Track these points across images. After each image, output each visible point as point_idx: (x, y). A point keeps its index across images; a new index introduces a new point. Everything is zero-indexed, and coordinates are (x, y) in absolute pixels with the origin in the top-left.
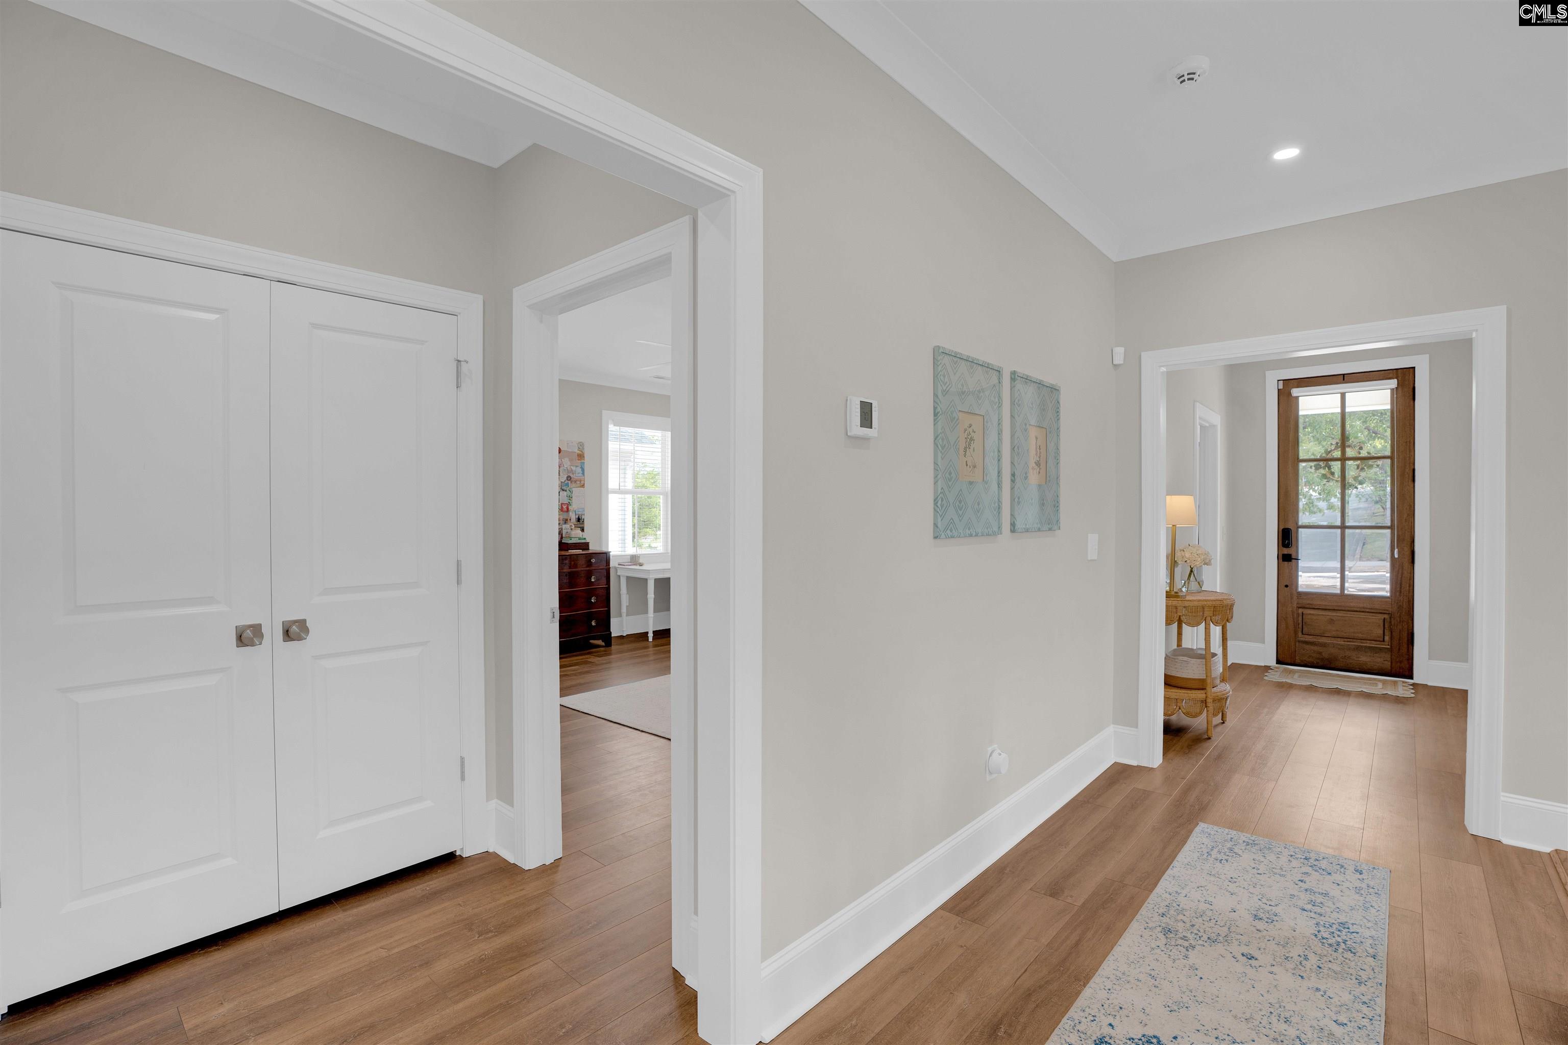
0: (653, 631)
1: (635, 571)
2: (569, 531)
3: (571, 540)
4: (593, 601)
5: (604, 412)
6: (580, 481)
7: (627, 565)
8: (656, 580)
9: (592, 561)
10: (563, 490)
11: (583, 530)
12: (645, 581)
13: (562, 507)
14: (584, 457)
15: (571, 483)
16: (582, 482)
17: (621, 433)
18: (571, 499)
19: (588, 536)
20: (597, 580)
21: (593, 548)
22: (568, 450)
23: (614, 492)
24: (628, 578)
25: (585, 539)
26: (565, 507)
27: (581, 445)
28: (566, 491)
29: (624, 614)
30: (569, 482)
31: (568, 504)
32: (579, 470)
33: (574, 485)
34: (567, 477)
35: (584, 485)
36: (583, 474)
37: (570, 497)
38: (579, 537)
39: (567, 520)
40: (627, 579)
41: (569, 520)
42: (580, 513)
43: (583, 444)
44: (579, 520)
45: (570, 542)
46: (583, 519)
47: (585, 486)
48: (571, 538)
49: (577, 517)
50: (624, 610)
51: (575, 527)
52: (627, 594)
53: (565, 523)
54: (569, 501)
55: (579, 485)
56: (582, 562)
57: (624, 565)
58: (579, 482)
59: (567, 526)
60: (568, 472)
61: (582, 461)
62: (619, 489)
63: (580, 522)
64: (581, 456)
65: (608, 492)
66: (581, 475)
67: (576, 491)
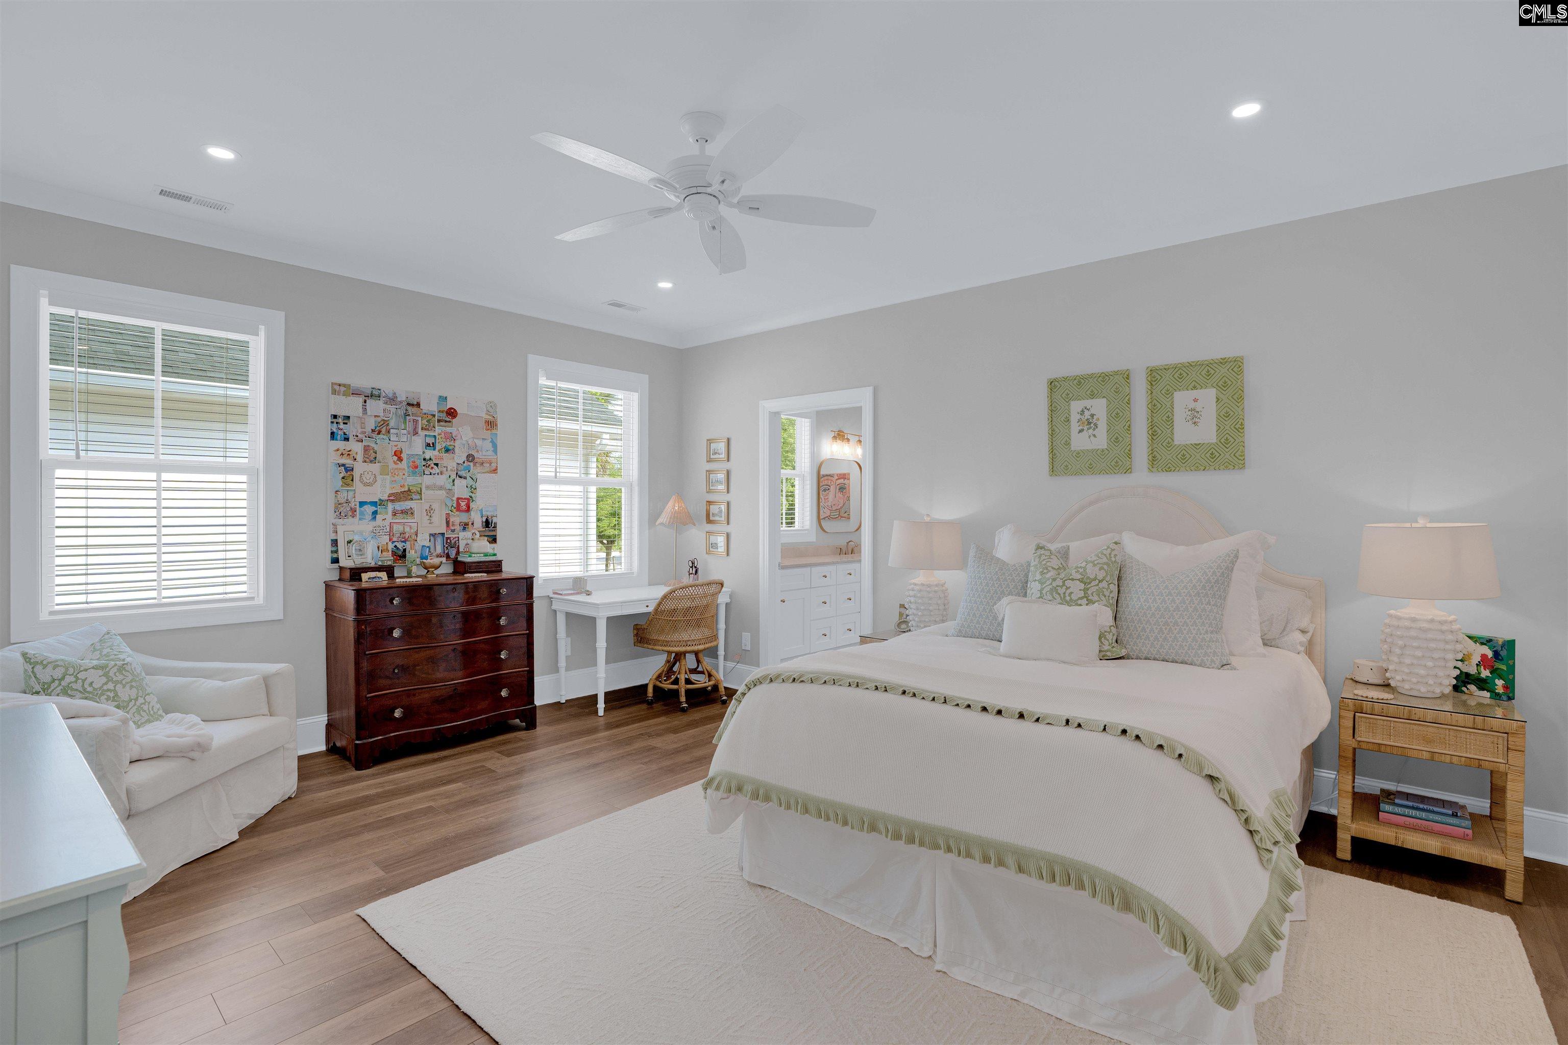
0: (606, 693)
1: (580, 603)
2: (470, 541)
3: (470, 556)
4: (502, 657)
5: (532, 358)
6: (491, 464)
7: (566, 595)
8: (610, 620)
9: (501, 591)
10: (460, 477)
11: (493, 540)
12: (593, 620)
13: (458, 504)
14: (496, 425)
15: (475, 465)
16: (494, 465)
17: (558, 391)
18: (474, 491)
19: (500, 551)
20: (510, 622)
21: (510, 569)
22: (469, 413)
23: (548, 481)
24: (568, 615)
25: (495, 555)
26: (463, 504)
27: (492, 405)
28: (465, 478)
29: (562, 670)
30: (471, 464)
31: (469, 500)
32: (489, 446)
33: (479, 469)
34: (469, 456)
35: (496, 470)
36: (495, 451)
37: (473, 489)
38: (483, 551)
39: (467, 524)
40: (566, 616)
41: (470, 523)
42: (489, 514)
43: (495, 405)
44: (487, 523)
45: (469, 560)
46: (495, 524)
47: (498, 471)
48: (471, 554)
49: (484, 520)
50: (562, 663)
51: (480, 536)
52: (567, 636)
53: (464, 529)
54: (471, 494)
55: (488, 470)
56: (484, 593)
57: (561, 594)
58: (488, 465)
59: (468, 534)
60: (469, 448)
61: (494, 431)
62: (556, 477)
63: (489, 527)
64: (491, 424)
65: (537, 481)
66: (490, 453)
67: (484, 480)
